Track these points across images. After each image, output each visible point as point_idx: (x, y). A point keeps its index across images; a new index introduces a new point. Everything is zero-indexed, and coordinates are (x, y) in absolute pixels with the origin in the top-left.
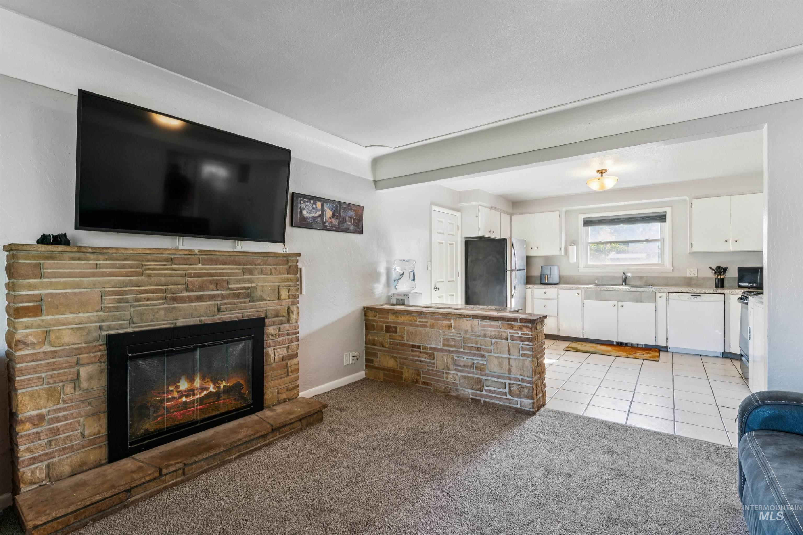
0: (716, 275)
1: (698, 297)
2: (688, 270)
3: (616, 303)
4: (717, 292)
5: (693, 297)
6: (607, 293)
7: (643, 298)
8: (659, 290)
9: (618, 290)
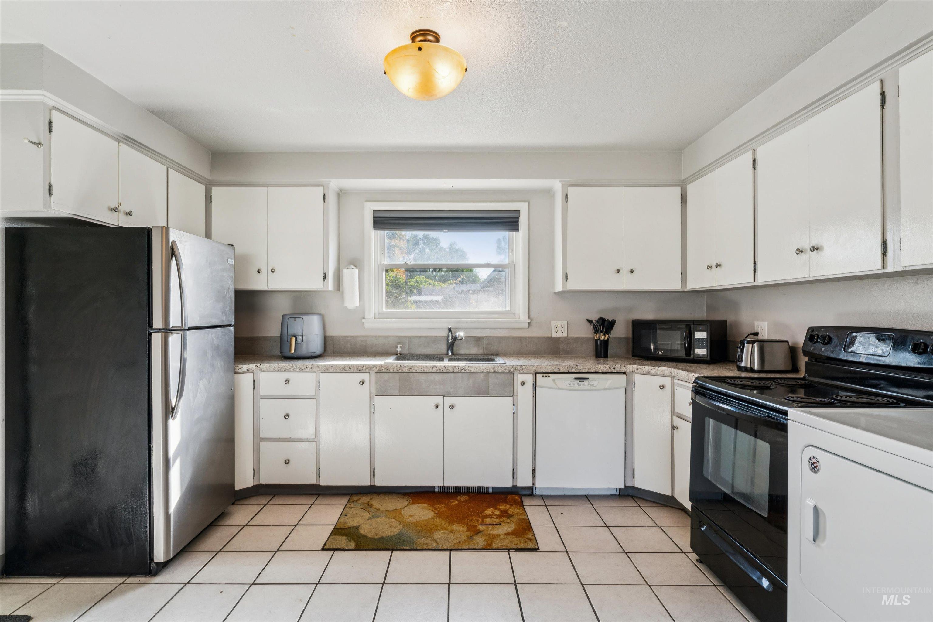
0: (598, 335)
1: (586, 382)
2: (553, 323)
3: (439, 400)
4: (616, 371)
5: (577, 382)
6: (423, 378)
7: (491, 386)
8: (521, 366)
9: (445, 371)
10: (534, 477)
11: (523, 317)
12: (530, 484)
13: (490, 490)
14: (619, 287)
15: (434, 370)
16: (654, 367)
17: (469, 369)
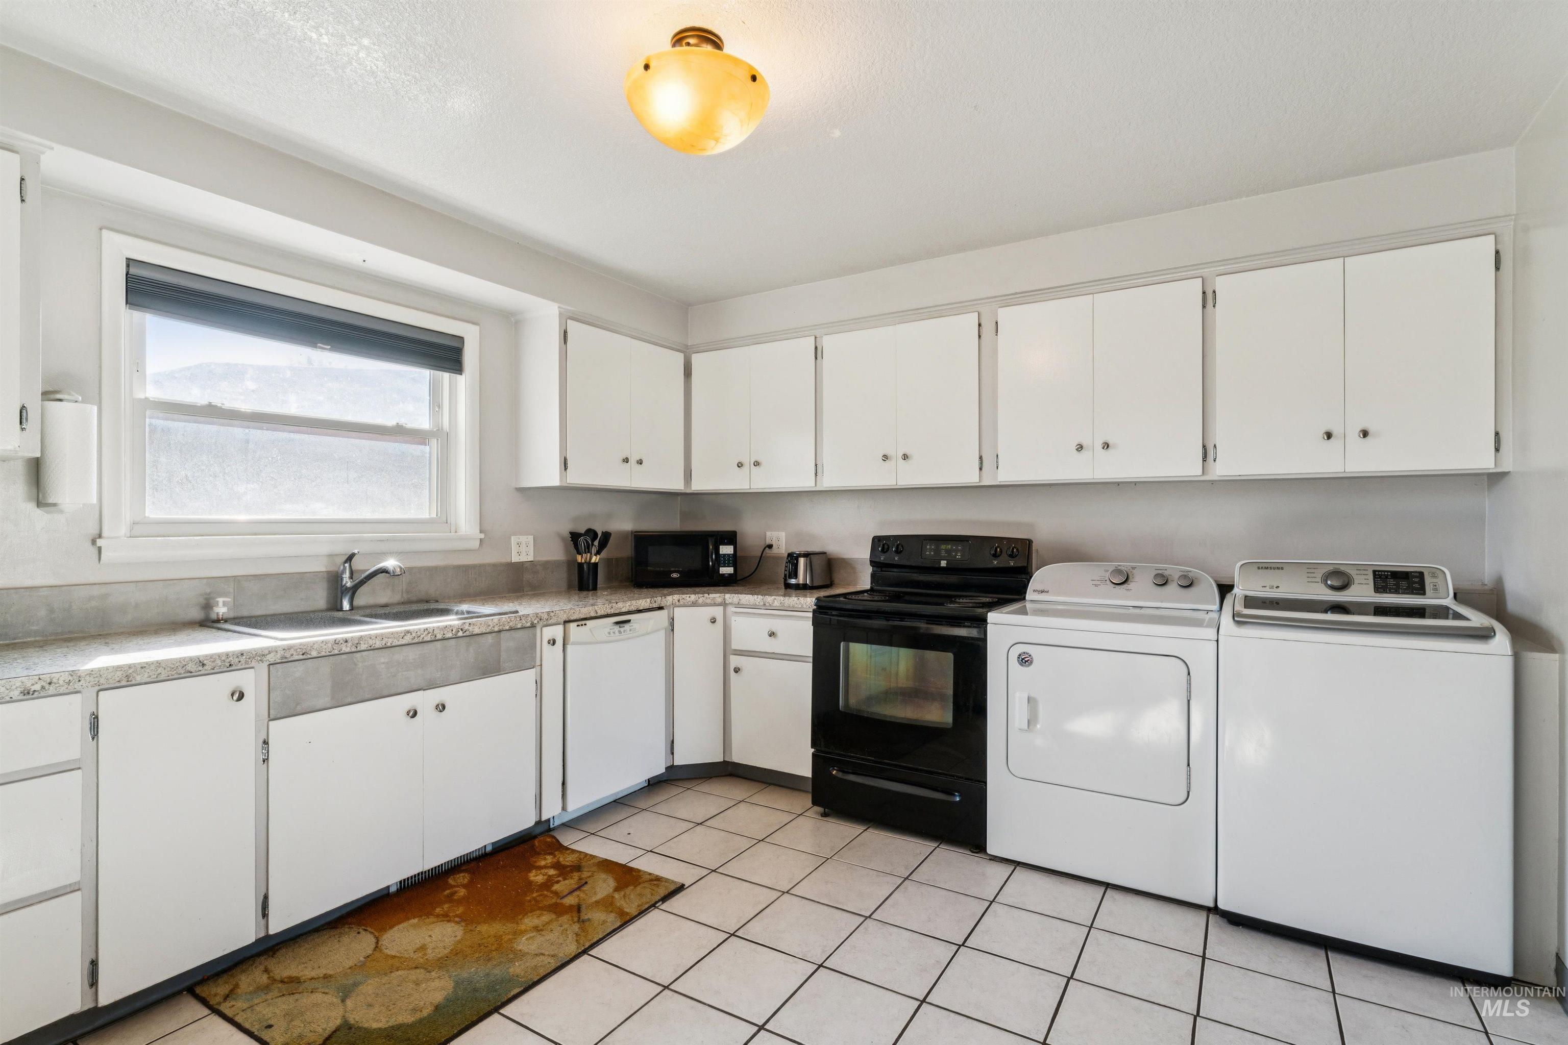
1: (627, 626)
2: (514, 540)
3: (417, 699)
5: (617, 628)
6: (383, 660)
7: (504, 655)
8: (548, 613)
10: (564, 798)
11: (471, 529)
12: (559, 811)
13: (489, 849)
16: (702, 595)
17: (471, 628)
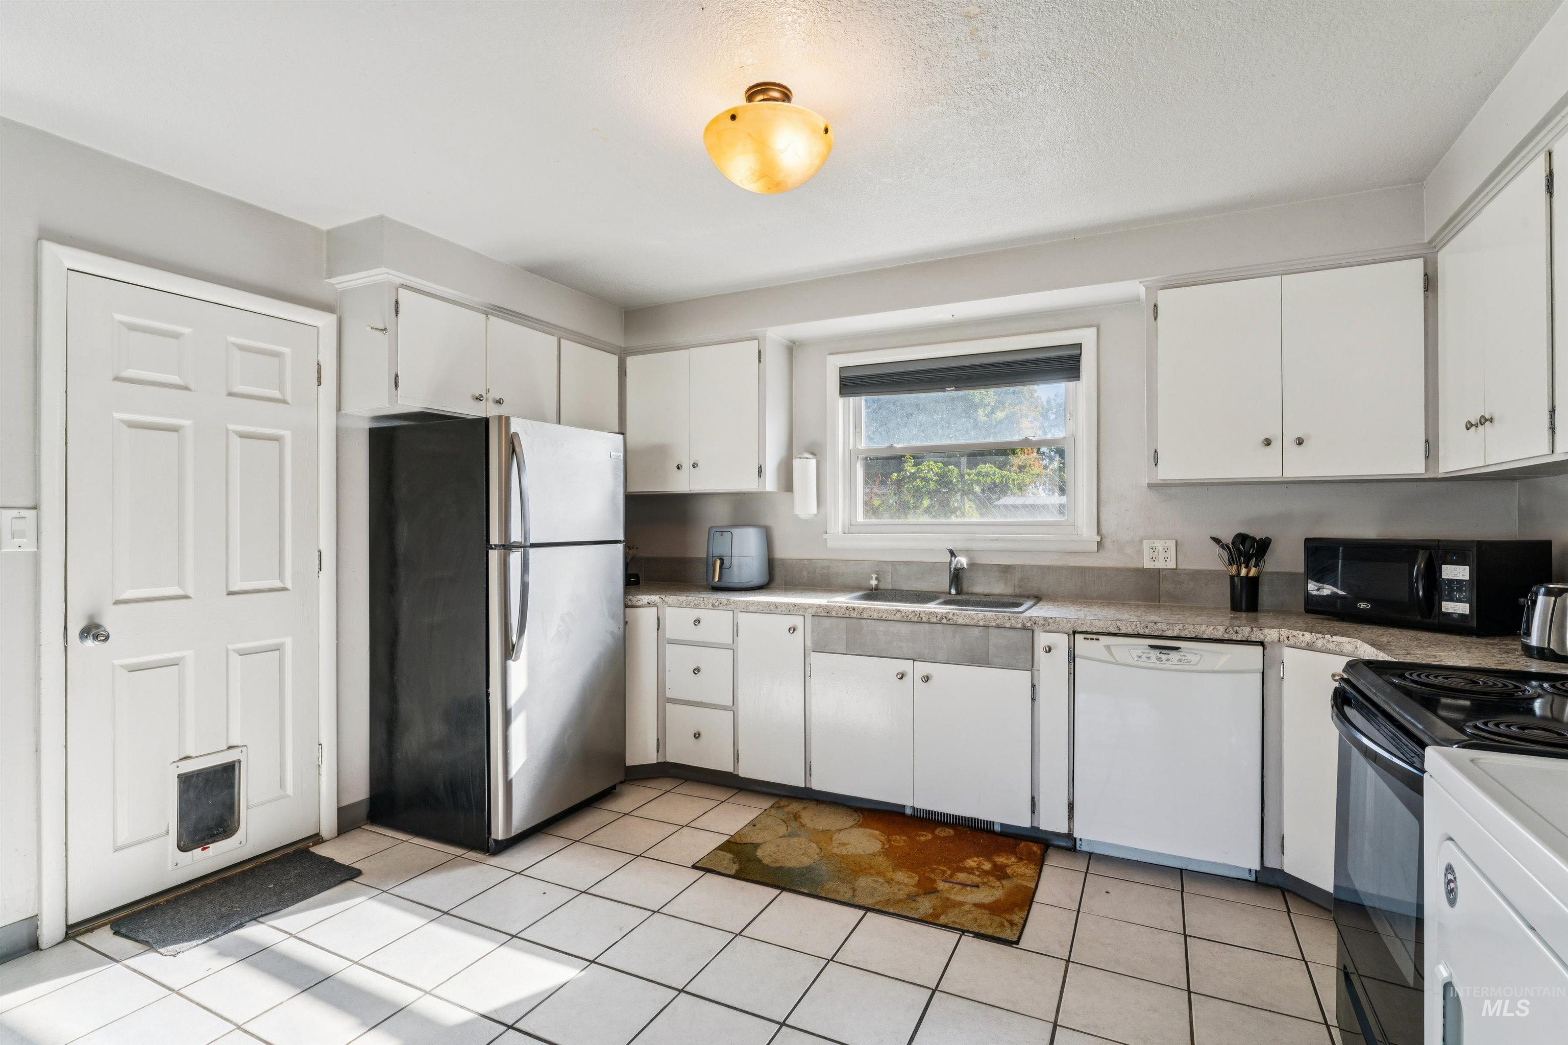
0: (1235, 566)
1: (1174, 655)
3: (905, 666)
4: (1239, 637)
5: (1155, 654)
6: (881, 628)
7: (992, 650)
8: (1045, 619)
9: (916, 620)
10: (1071, 816)
11: (1088, 533)
12: (1064, 830)
13: (997, 828)
14: (1272, 472)
15: (898, 616)
16: (1321, 636)
17: (955, 618)
